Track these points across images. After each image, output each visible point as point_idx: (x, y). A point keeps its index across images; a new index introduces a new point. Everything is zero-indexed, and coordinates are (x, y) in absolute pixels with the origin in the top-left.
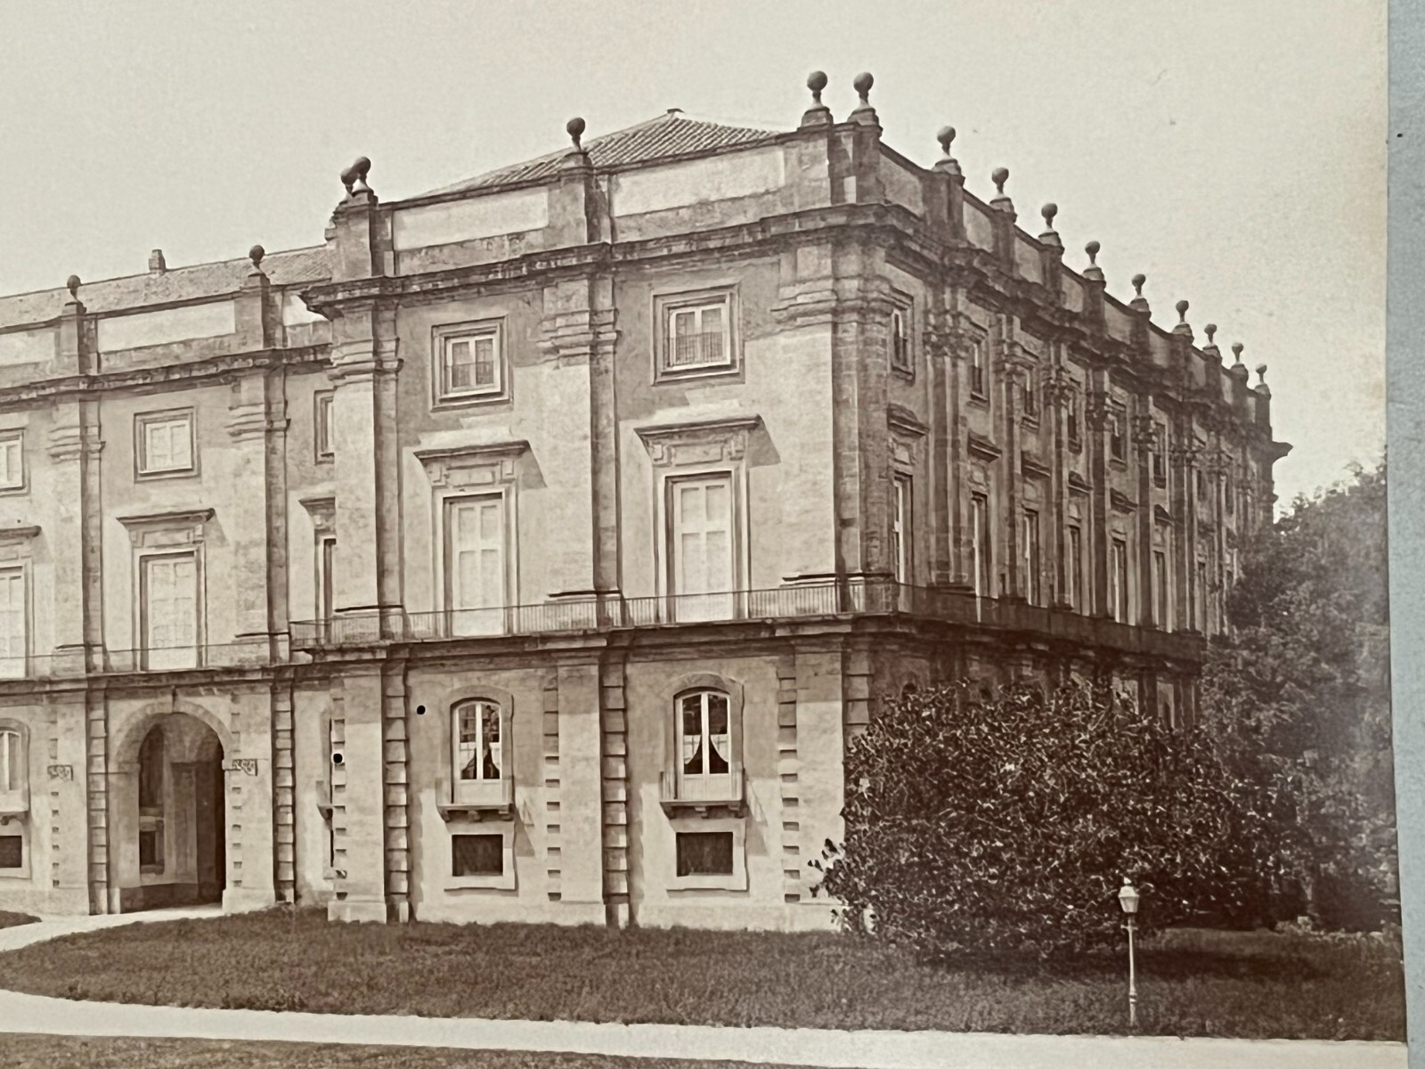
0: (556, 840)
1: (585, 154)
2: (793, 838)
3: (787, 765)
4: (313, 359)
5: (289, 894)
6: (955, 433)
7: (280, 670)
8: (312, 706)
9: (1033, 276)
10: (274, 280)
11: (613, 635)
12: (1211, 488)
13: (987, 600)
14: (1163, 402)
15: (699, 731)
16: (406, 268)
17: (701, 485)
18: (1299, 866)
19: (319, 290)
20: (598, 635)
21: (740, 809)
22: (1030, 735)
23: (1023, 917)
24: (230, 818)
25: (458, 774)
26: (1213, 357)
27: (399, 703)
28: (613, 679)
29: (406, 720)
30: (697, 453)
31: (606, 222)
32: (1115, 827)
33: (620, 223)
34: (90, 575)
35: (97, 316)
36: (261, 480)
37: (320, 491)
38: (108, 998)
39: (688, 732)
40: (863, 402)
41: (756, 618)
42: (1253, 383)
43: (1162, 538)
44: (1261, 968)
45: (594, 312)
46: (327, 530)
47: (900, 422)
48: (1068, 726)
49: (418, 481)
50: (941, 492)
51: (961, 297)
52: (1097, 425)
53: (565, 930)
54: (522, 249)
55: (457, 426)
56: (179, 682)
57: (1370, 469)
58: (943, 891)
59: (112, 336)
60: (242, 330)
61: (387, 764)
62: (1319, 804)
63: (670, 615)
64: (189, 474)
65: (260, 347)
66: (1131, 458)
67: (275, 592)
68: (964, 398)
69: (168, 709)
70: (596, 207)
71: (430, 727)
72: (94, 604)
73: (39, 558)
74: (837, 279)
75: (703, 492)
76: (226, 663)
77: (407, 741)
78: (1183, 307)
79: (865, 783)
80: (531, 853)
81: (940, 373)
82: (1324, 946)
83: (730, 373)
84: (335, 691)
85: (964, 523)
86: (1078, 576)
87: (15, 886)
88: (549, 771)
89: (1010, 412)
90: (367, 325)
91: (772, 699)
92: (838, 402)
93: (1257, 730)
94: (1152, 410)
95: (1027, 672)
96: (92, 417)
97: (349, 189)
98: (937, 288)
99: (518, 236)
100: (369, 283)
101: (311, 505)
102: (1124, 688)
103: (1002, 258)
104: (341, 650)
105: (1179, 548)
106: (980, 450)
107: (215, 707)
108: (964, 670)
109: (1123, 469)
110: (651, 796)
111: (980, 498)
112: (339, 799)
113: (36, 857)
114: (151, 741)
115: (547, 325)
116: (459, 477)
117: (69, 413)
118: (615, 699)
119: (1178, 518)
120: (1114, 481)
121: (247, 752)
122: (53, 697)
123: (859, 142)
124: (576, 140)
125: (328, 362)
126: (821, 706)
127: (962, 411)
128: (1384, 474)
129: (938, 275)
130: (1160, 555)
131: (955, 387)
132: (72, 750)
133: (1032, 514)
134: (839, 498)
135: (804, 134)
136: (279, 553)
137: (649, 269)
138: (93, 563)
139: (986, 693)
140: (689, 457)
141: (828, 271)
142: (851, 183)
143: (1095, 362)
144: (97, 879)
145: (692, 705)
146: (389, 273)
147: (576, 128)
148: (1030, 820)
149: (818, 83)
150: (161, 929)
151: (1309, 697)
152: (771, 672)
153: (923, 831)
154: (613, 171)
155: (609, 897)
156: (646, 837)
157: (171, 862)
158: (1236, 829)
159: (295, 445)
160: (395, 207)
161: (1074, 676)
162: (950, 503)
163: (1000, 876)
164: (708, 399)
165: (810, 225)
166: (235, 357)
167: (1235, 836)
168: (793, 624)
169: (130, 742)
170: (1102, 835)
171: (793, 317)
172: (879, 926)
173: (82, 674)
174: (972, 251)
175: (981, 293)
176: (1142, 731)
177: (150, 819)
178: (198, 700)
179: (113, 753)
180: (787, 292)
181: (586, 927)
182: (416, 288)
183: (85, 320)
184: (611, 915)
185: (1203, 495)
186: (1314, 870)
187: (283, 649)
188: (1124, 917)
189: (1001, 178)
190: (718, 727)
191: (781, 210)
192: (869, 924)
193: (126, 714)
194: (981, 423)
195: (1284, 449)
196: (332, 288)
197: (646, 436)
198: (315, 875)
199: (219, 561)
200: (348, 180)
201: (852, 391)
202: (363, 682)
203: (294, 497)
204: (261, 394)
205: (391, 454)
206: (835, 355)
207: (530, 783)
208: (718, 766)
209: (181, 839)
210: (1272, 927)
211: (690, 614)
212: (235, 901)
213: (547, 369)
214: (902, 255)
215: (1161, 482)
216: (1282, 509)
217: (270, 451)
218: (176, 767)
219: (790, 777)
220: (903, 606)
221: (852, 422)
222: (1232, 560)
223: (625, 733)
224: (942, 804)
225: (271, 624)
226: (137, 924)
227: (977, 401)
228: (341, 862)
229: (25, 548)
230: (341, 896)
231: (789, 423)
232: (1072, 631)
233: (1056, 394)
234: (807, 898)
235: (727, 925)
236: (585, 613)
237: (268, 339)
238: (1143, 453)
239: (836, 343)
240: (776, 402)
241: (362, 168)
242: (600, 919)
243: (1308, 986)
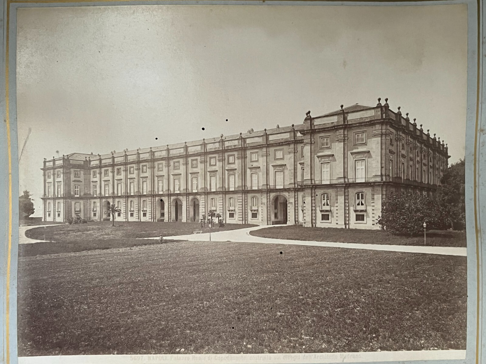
0: (337, 215)
1: (343, 110)
2: (374, 215)
3: (373, 204)
4: (301, 142)
5: (297, 222)
6: (399, 154)
7: (296, 189)
8: (300, 194)
9: (412, 129)
10: (295, 129)
11: (346, 184)
12: (439, 163)
13: (404, 179)
14: (432, 149)
15: (359, 199)
16: (316, 127)
17: (360, 161)
18: (451, 221)
19: (302, 131)
20: (344, 184)
21: (366, 211)
22: (410, 200)
23: (408, 228)
24: (288, 211)
25: (322, 205)
26: (439, 142)
27: (314, 194)
28: (346, 191)
29: (315, 197)
30: (359, 156)
31: (346, 121)
32: (423, 214)
33: (349, 121)
34: (267, 174)
35: (269, 135)
36: (293, 160)
37: (302, 162)
38: (270, 238)
39: (358, 199)
40: (385, 149)
41: (368, 182)
42: (445, 146)
43: (431, 170)
44: (445, 236)
45: (344, 135)
46: (303, 168)
47: (391, 152)
48: (416, 199)
49: (317, 160)
50: (397, 163)
51: (401, 133)
52: (421, 153)
53: (338, 229)
54: (333, 125)
55: (323, 152)
56: (280, 190)
57: (463, 160)
58: (396, 224)
59: (271, 138)
60: (290, 137)
61: (312, 203)
62: (454, 211)
63: (355, 181)
64: (282, 159)
65: (293, 140)
66: (426, 158)
67: (295, 177)
68: (401, 149)
69: (279, 194)
70: (345, 119)
71: (318, 197)
72: (268, 178)
73: (260, 171)
74: (382, 130)
75: (360, 162)
76: (288, 188)
77: (315, 200)
78: (435, 135)
79: (385, 207)
80: (333, 217)
81: (397, 145)
82: (454, 233)
83: (365, 144)
84: (304, 192)
85: (401, 168)
86: (418, 176)
87: (256, 221)
88: (336, 205)
89: (408, 150)
90: (309, 136)
91: (370, 194)
92: (381, 149)
93: (445, 200)
94: (430, 150)
95: (410, 190)
96: (268, 150)
97: (307, 115)
98: (397, 131)
99: (332, 123)
100: (310, 130)
101: (300, 164)
102: (424, 193)
103: (407, 127)
104: (305, 186)
105: (433, 172)
106: (403, 156)
107: (286, 194)
108: (400, 190)
109: (425, 159)
110: (352, 209)
111: (403, 164)
112: (304, 208)
113: (259, 216)
114: (276, 199)
115: (337, 137)
116: (323, 160)
117: (264, 150)
118: (346, 194)
119: (433, 167)
120: (424, 161)
121: (291, 201)
122: (262, 192)
123: (385, 109)
124: (342, 108)
125: (303, 142)
126: (378, 195)
127: (401, 150)
128: (465, 160)
129: (397, 129)
130: (430, 173)
131: (400, 146)
132: (265, 200)
133: (411, 166)
134: (381, 164)
135: (377, 107)
136: (296, 171)
137: (353, 128)
138: (268, 172)
139: (403, 194)
140: (359, 157)
141: (380, 128)
142: (384, 115)
143: (421, 143)
144: (268, 220)
145: (358, 195)
146: (313, 128)
147: (342, 106)
148: (410, 213)
149: (379, 100)
150: (277, 227)
151: (453, 195)
152: (371, 190)
153: (394, 215)
154: (348, 113)
155: (345, 224)
156: (351, 215)
157: (279, 217)
158: (441, 215)
159: (298, 155)
160: (314, 118)
161: (417, 191)
162: (398, 164)
163: (405, 222)
164: (361, 148)
165: (378, 121)
166: (290, 141)
167: (441, 216)
168: (374, 183)
169: (273, 199)
170: (421, 215)
171: (375, 136)
172: (387, 229)
173: (266, 189)
174: (403, 126)
175: (404, 132)
176: (427, 200)
177: (276, 211)
178: (283, 193)
179: (271, 201)
180: (374, 132)
181: (342, 228)
182: (317, 131)
183: (267, 136)
184: (346, 227)
185: (437, 164)
186: (453, 221)
187: (296, 186)
188: (424, 228)
189: (407, 114)
190: (362, 198)
191: (373, 119)
192: (385, 229)
193: (272, 195)
194: (403, 152)
195: (450, 157)
196: (304, 131)
197: (352, 154)
198: (301, 220)
199: (287, 172)
200: (307, 114)
201: (384, 147)
202: (309, 191)
203: (298, 163)
204: (293, 146)
205: (313, 156)
206: (381, 142)
207: (333, 207)
208: (362, 204)
209: (281, 213)
210: (446, 230)
211: (358, 181)
212: (289, 223)
213: (337, 143)
214: (392, 126)
215: (431, 162)
216: (449, 166)
217: (294, 156)
218: (280, 203)
219: (373, 206)
220: (391, 180)
221: (384, 151)
222: (442, 174)
223: (348, 199)
224: (396, 211)
225: (294, 182)
226: (274, 227)
227: (403, 149)
228: (305, 218)
229: (258, 170)
230: (305, 223)
231: (374, 152)
232: (417, 184)
233: (415, 148)
234: (376, 225)
235: (363, 228)
236: (342, 181)
237: (294, 138)
238: (428, 157)
239: (381, 140)
240: (372, 148)
241: (309, 112)
242: (344, 227)
243: (452, 239)
